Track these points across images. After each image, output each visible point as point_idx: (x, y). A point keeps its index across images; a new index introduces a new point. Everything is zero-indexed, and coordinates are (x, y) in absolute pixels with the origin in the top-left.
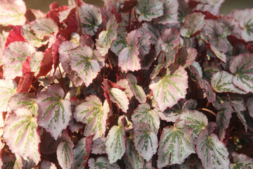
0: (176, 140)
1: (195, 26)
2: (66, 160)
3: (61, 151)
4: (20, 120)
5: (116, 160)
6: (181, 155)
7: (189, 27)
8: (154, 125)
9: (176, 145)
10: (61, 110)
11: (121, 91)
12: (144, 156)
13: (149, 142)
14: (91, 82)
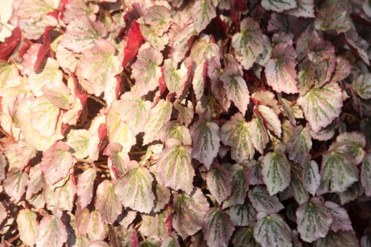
0: (335, 165)
1: (333, 20)
2: (219, 189)
3: (212, 179)
4: (171, 151)
5: (276, 192)
6: (342, 183)
7: (325, 20)
8: (306, 145)
9: (335, 171)
10: (209, 135)
11: (268, 108)
12: (309, 191)
13: (312, 173)
14: (246, 109)
